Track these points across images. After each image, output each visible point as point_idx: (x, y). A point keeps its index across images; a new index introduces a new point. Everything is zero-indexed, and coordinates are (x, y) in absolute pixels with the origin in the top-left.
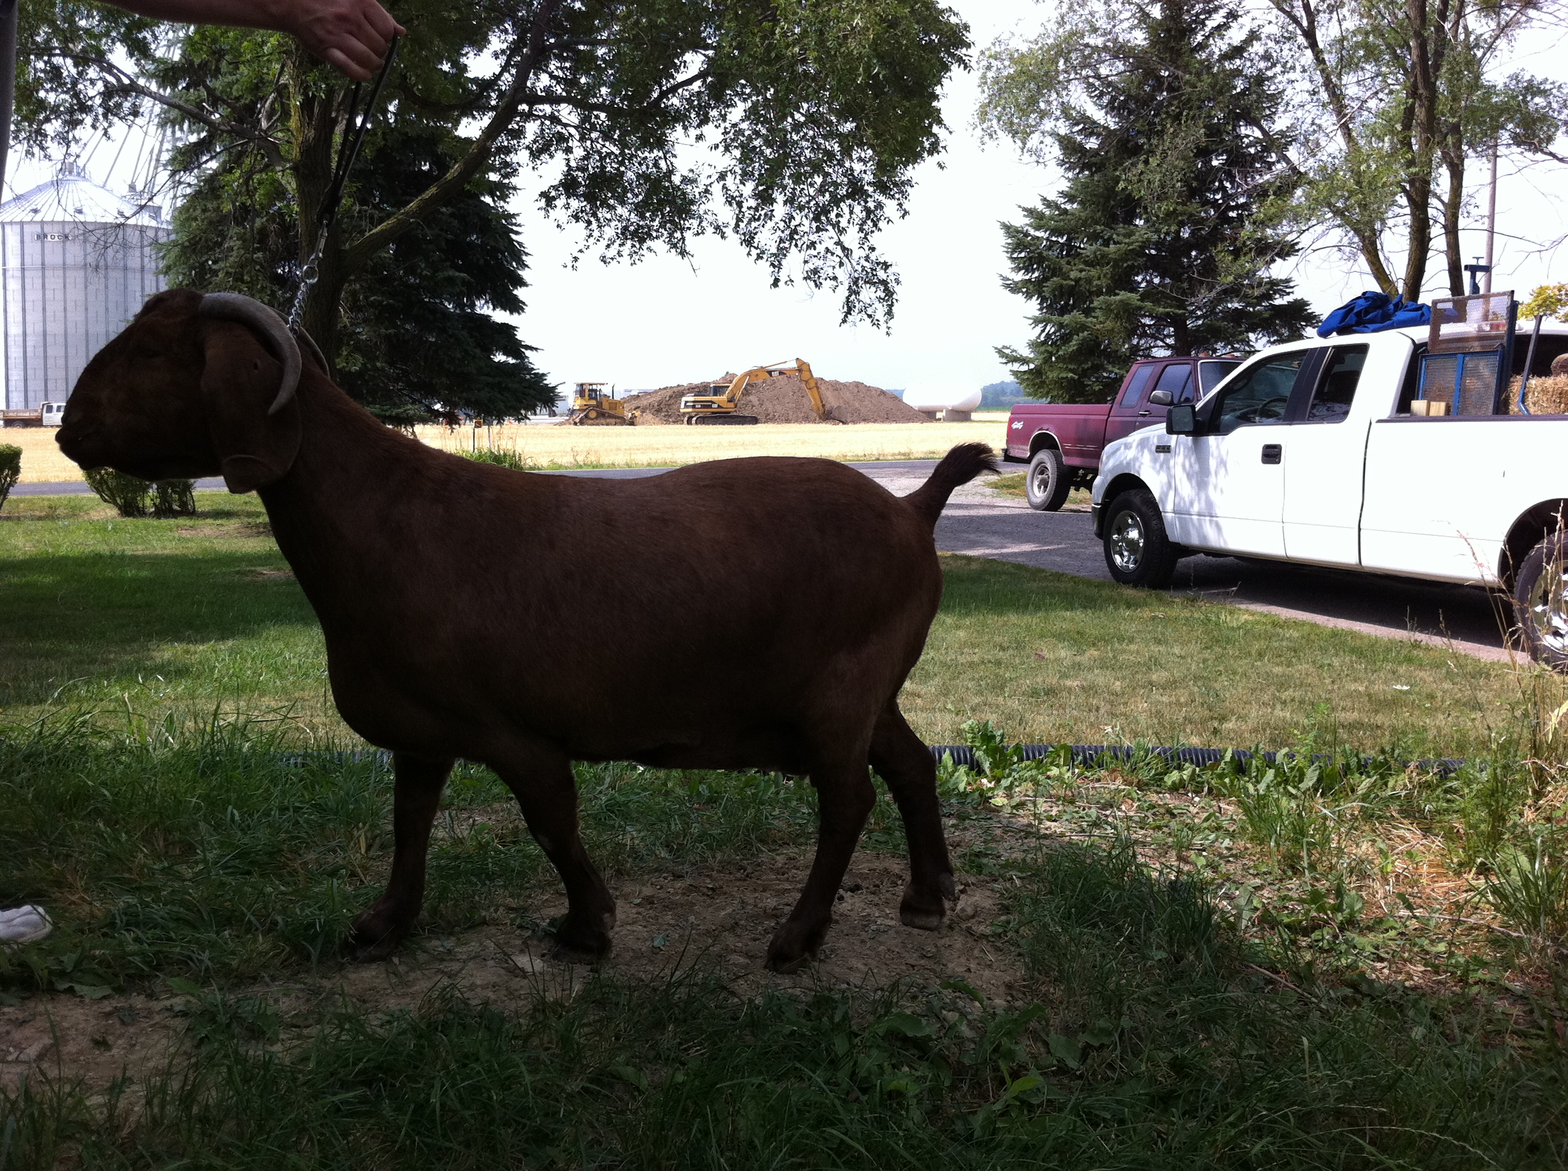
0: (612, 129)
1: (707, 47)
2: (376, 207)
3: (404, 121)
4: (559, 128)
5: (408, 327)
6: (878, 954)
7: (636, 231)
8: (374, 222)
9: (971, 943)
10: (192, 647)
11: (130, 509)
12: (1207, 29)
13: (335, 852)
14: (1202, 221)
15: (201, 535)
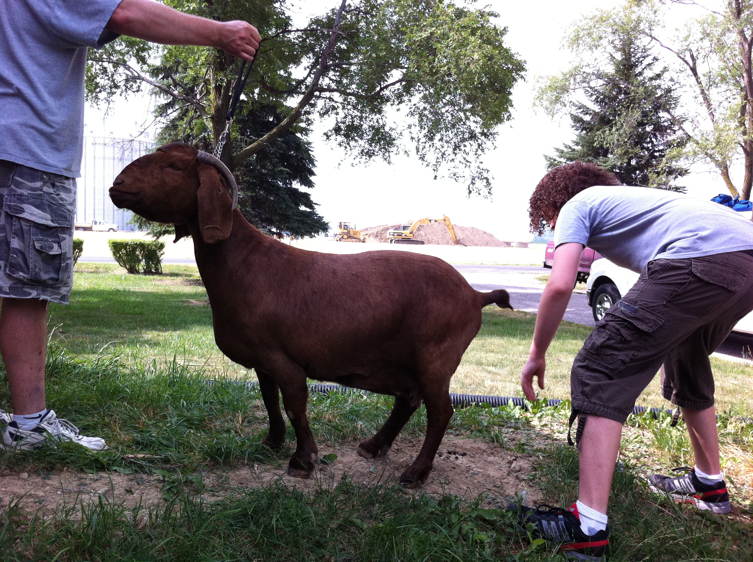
0: (357, 104)
1: (402, 68)
2: (248, 137)
3: (262, 97)
4: (333, 103)
5: (261, 192)
6: (473, 483)
7: (368, 152)
8: (247, 144)
9: (517, 482)
10: (161, 333)
11: (132, 270)
12: (643, 66)
13: (228, 422)
14: (641, 157)
15: (165, 284)
